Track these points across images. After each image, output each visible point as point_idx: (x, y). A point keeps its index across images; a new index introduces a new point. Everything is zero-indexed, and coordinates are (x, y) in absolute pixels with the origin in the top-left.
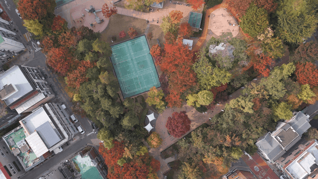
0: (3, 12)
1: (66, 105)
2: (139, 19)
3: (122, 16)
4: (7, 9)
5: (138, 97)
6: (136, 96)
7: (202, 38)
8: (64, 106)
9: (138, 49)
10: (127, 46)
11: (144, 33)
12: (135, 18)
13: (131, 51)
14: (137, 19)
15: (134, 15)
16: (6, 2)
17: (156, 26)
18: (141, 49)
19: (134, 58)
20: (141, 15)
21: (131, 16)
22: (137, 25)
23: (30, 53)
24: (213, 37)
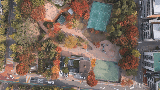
0: (144, 75)
1: (140, 17)
2: (85, 36)
3: (92, 42)
4: (142, 75)
5: (106, 2)
6: (107, 3)
7: (63, 12)
8: (142, 17)
9: (94, 24)
10: (98, 28)
11: (87, 29)
12: (87, 38)
13: (97, 25)
14: (86, 37)
15: (86, 39)
16: (140, 78)
17: (80, 29)
18: (92, 23)
19: (98, 21)
20: (83, 38)
21: (88, 40)
22: (87, 34)
23: (142, 50)
24: (58, 9)
